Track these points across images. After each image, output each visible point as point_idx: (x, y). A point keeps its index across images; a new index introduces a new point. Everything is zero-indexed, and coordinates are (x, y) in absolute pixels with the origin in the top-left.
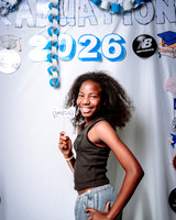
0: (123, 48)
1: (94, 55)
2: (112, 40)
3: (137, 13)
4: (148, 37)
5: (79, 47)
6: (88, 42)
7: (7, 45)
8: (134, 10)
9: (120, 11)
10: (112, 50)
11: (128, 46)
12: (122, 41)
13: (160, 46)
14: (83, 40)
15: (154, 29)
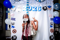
1: (35, 10)
6: (34, 7)
7: (18, 7)
8: (43, 1)
10: (39, 9)
13: (48, 8)
15: (47, 5)
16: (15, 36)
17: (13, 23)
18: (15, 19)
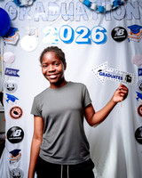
0: (105, 36)
1: (86, 40)
2: (98, 30)
3: (114, 12)
4: (121, 28)
5: (76, 35)
6: (82, 31)
7: (28, 32)
8: (113, 10)
9: (103, 11)
10: (98, 37)
11: (109, 34)
12: (104, 31)
13: (129, 34)
14: (79, 30)
15: (125, 24)
16: (19, 128)
17: (10, 86)
18: (17, 71)
